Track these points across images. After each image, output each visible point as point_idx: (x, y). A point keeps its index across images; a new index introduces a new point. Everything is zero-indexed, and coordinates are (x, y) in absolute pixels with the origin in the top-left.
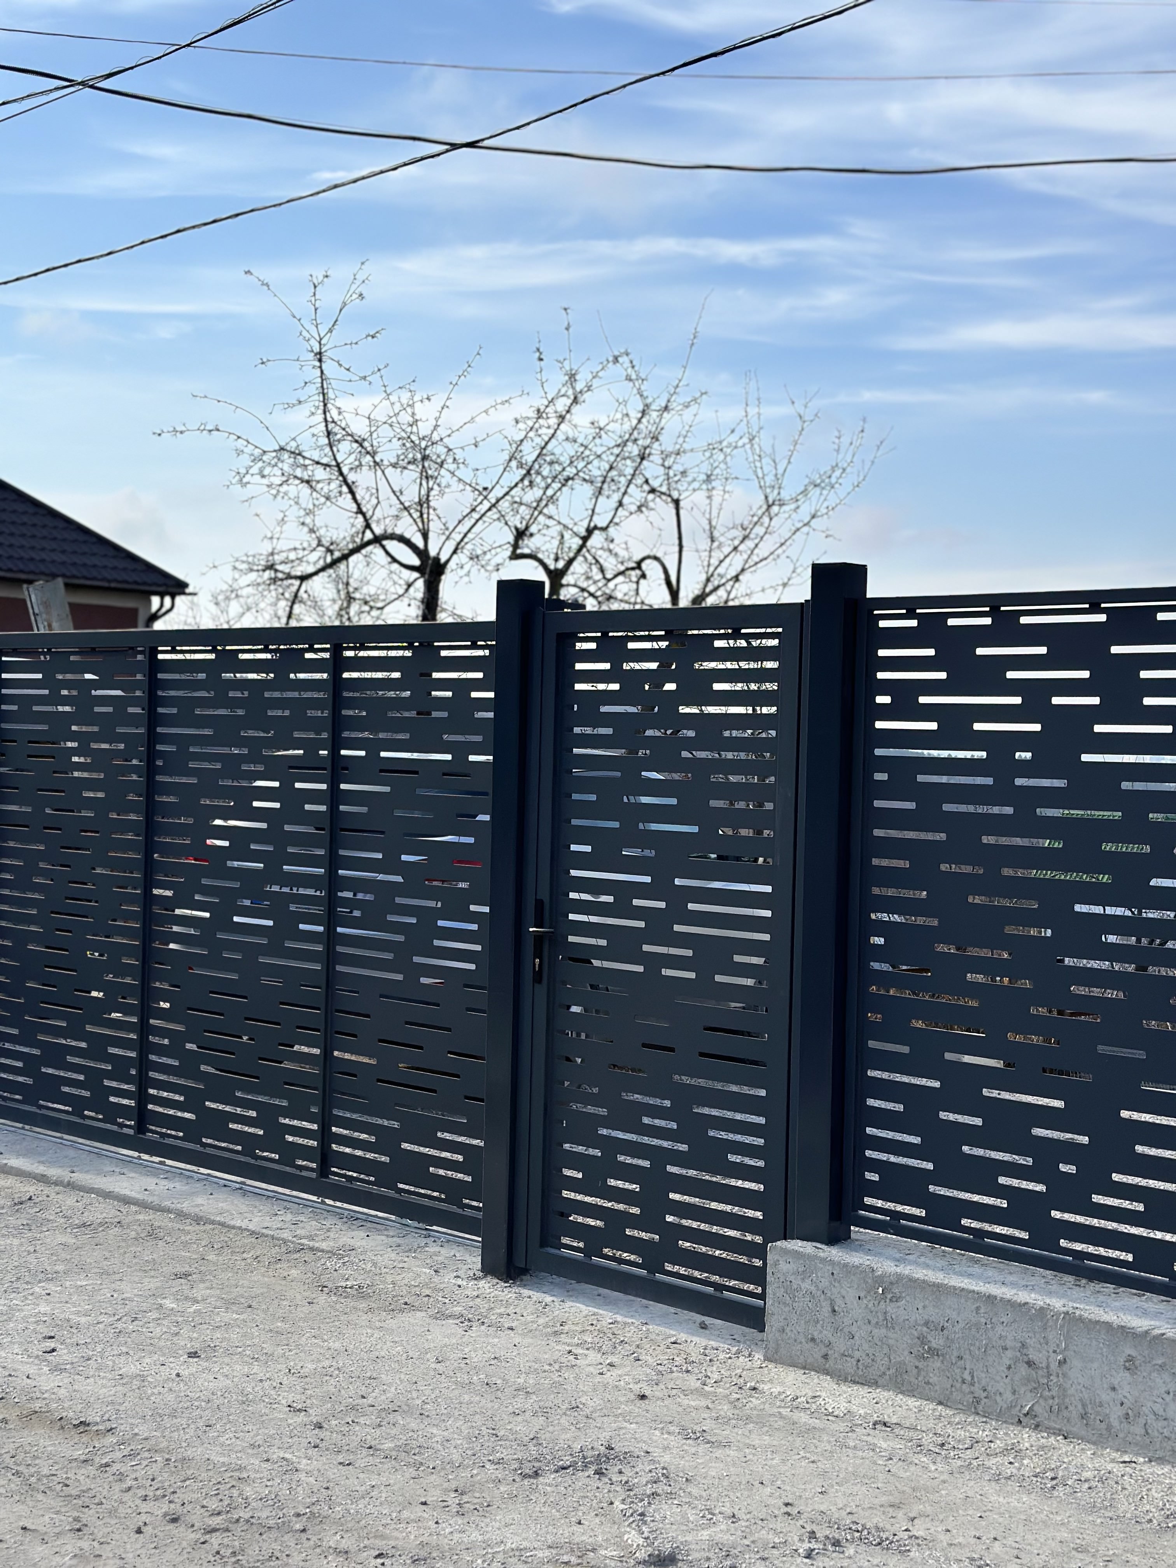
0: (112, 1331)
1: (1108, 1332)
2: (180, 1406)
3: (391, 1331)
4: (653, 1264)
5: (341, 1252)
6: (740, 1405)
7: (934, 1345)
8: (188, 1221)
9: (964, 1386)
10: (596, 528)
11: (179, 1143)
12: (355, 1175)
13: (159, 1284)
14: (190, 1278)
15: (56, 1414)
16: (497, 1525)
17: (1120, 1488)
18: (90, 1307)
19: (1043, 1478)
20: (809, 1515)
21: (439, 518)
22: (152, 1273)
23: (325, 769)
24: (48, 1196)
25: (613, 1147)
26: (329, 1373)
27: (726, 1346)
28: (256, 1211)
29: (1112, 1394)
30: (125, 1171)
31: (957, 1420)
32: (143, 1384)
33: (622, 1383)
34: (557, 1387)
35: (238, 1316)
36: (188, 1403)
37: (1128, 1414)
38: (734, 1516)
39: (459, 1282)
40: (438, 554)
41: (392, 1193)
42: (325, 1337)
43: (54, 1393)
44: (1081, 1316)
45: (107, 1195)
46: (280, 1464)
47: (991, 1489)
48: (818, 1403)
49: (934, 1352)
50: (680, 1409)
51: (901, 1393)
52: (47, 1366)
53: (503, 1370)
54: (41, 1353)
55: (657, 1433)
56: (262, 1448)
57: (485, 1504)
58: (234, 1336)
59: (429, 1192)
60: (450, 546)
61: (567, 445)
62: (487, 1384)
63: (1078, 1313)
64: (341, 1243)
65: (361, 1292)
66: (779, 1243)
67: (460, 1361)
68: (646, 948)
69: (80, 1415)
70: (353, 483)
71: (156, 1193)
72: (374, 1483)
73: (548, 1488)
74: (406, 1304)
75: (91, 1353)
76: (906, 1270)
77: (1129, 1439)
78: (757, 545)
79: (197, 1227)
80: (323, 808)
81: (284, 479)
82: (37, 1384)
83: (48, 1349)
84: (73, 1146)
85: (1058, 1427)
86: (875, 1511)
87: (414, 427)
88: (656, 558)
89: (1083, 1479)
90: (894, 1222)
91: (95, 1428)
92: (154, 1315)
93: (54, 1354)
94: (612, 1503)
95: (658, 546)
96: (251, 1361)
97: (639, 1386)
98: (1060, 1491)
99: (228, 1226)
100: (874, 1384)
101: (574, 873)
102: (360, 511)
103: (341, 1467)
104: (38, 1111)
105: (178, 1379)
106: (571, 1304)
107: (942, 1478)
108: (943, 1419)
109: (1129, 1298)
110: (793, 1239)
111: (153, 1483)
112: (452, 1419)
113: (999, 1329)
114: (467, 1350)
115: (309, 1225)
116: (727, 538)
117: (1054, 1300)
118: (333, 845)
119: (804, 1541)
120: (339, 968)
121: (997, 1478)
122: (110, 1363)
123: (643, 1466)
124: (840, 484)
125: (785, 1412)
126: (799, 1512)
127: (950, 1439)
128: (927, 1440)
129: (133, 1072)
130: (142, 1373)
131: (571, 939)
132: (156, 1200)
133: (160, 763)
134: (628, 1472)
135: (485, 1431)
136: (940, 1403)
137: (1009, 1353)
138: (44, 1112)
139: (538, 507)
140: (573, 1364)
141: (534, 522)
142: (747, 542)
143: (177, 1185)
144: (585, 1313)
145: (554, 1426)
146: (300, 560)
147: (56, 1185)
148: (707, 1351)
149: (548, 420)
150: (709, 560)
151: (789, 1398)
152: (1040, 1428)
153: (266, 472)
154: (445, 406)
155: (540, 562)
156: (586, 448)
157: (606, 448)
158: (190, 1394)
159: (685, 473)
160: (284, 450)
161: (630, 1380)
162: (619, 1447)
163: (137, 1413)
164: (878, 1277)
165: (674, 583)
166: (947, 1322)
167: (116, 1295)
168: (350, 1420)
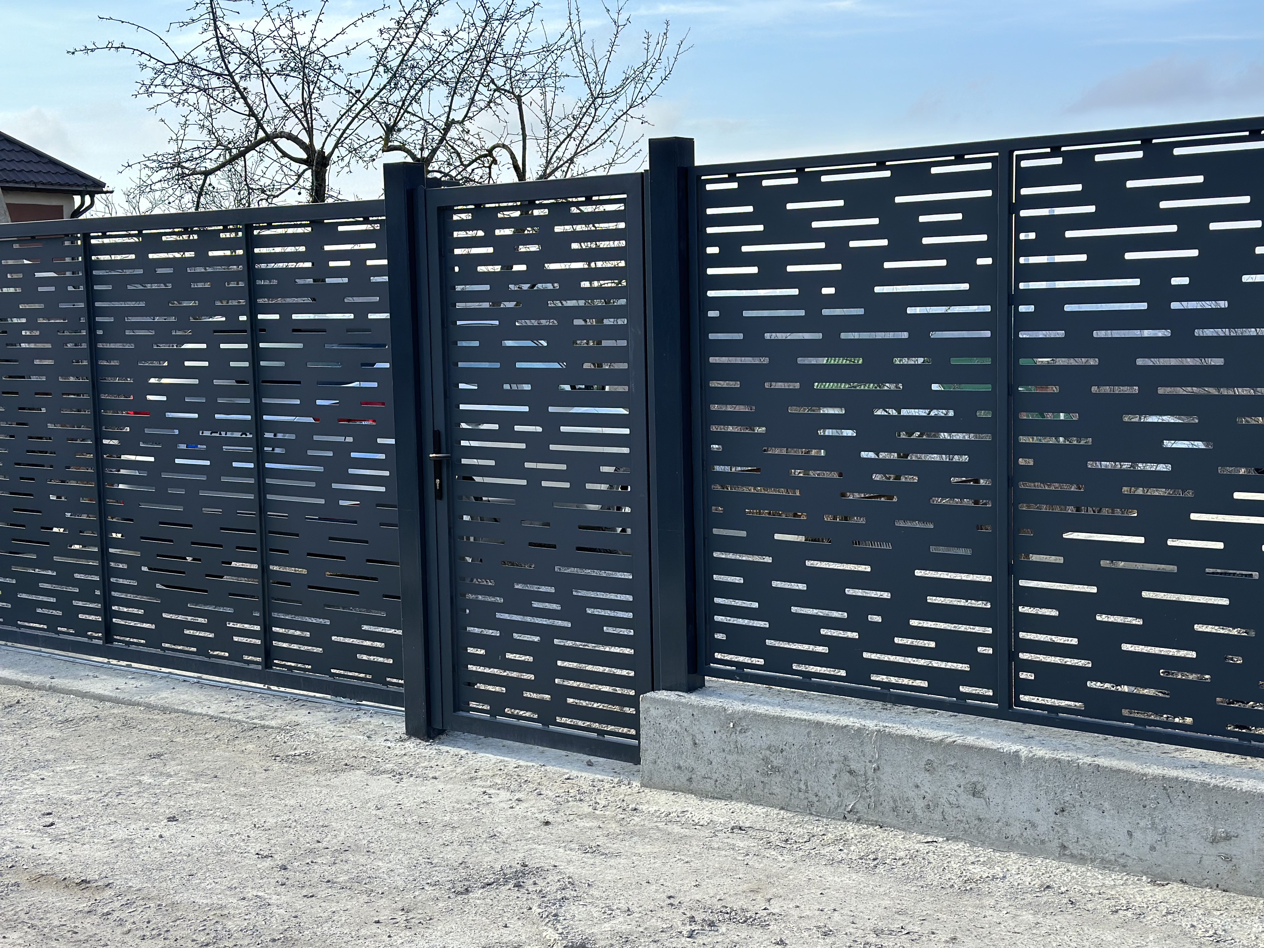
0: (101, 805)
1: (911, 743)
2: (166, 860)
3: (337, 787)
4: (547, 718)
5: (288, 727)
6: (625, 823)
7: (775, 764)
8: (156, 711)
9: (800, 794)
10: (454, 122)
11: (141, 648)
12: (293, 664)
13: (136, 764)
14: (162, 757)
15: (61, 876)
16: (439, 934)
17: (926, 862)
18: (80, 787)
19: (866, 860)
20: (688, 904)
21: (322, 117)
22: (130, 756)
23: (245, 331)
24: (33, 699)
25: (508, 627)
26: (288, 825)
27: (610, 778)
28: (212, 699)
29: (916, 790)
30: (97, 674)
31: (796, 820)
32: (132, 846)
33: (529, 813)
34: (477, 822)
35: (206, 785)
36: (172, 858)
37: (929, 805)
38: (629, 910)
39: (389, 744)
40: (322, 148)
41: (326, 677)
42: (282, 796)
43: (56, 859)
44: (890, 733)
45: (84, 695)
46: (254, 901)
47: (827, 871)
48: (686, 816)
49: (776, 770)
50: (577, 830)
51: (751, 803)
52: (48, 837)
53: (431, 811)
54: (41, 827)
55: (561, 850)
56: (238, 890)
57: (428, 918)
58: (205, 801)
59: (356, 674)
61: (426, 52)
62: (420, 823)
63: (887, 730)
64: (288, 719)
65: (307, 758)
66: (648, 694)
67: (396, 807)
68: (527, 465)
69: (81, 874)
70: (245, 89)
71: (126, 691)
72: (334, 909)
73: (478, 901)
74: (346, 765)
75: (85, 824)
76: (751, 707)
77: (931, 824)
78: (586, 132)
79: (165, 716)
80: (246, 364)
81: (184, 88)
82: (42, 853)
83: (48, 824)
84: (50, 656)
85: (875, 819)
86: (739, 897)
87: (294, 40)
88: (504, 146)
89: (898, 858)
90: (740, 671)
91: (95, 885)
92: (135, 789)
93: (52, 827)
94: (530, 909)
95: (504, 136)
96: (221, 820)
97: (543, 814)
98: (881, 869)
99: (191, 714)
100: (731, 798)
101: (462, 407)
102: (252, 114)
103: (305, 899)
104: (17, 630)
105: (161, 840)
106: (482, 755)
107: (789, 866)
108: (785, 821)
109: (925, 715)
110: (659, 690)
111: (148, 925)
112: (394, 853)
113: (827, 748)
114: (400, 798)
115: (258, 708)
116: (561, 126)
117: (868, 722)
118: (257, 396)
119: (685, 924)
120: (269, 497)
121: (831, 862)
122: (102, 831)
123: (552, 877)
124: (652, 78)
125: (661, 825)
126: (680, 903)
127: (792, 836)
128: (774, 838)
129: (98, 592)
130: (130, 837)
131: (464, 461)
132: (127, 697)
133: (100, 332)
134: (541, 883)
135: (422, 861)
136: (782, 808)
137: (835, 765)
138: (23, 630)
139: (403, 107)
140: (488, 801)
141: (400, 119)
142: (578, 130)
143: (143, 683)
144: (493, 761)
145: (478, 852)
146: (203, 158)
147: (40, 689)
148: (595, 784)
149: (407, 31)
150: (547, 147)
151: (663, 815)
152: (861, 821)
153: (168, 82)
154: (318, 20)
155: (409, 152)
156: (440, 54)
157: (457, 54)
158: (172, 851)
159: (524, 73)
160: (182, 62)
161: (536, 811)
162: (532, 864)
163: (129, 870)
164: (729, 715)
165: (521, 166)
166: (785, 745)
167: (100, 776)
168: (309, 861)
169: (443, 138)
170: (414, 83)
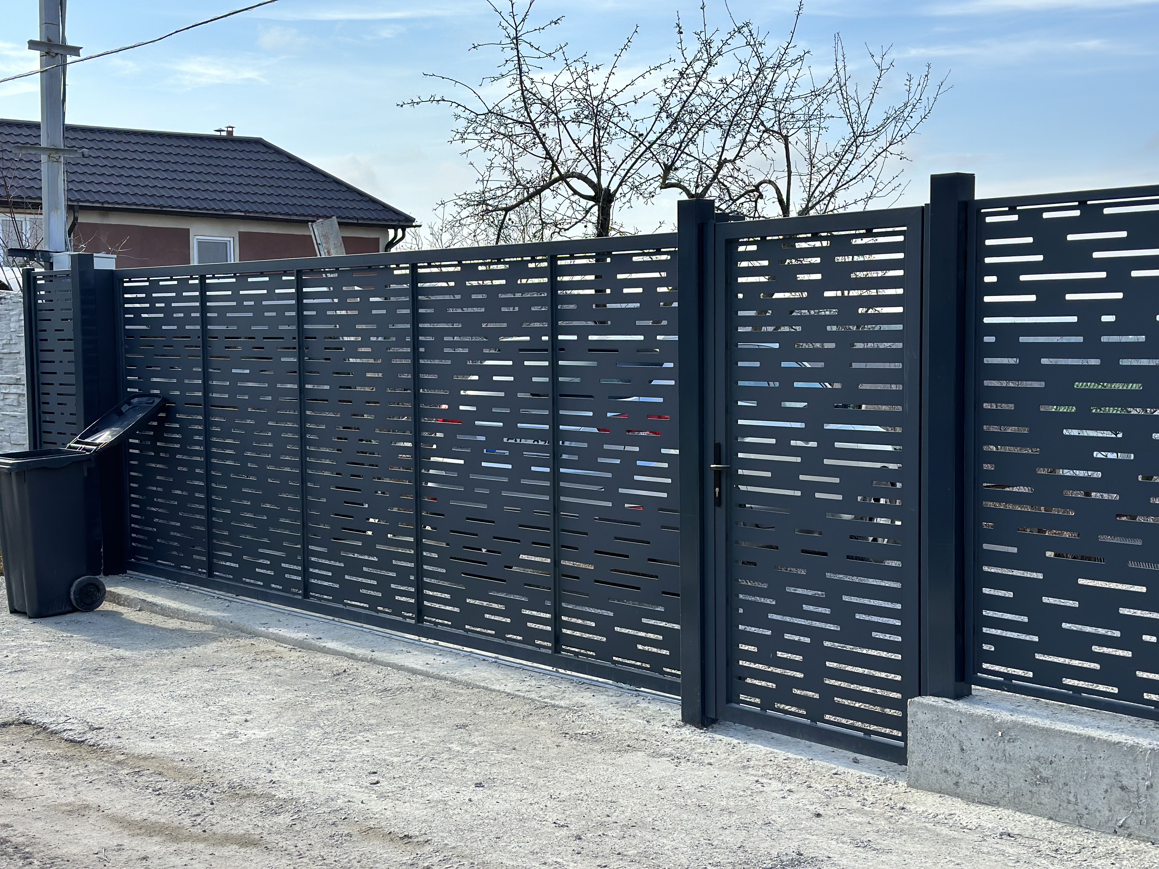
0: (418, 768)
2: (475, 823)
3: (622, 766)
4: (815, 714)
5: (575, 708)
6: (894, 821)
7: (1044, 775)
8: (460, 686)
9: (1070, 806)
10: (726, 161)
11: (448, 629)
12: (577, 650)
13: (446, 733)
14: (467, 728)
15: (386, 829)
18: (399, 750)
21: (610, 159)
22: (440, 725)
23: (547, 350)
24: (357, 669)
25: (780, 628)
26: (580, 798)
27: (876, 776)
28: (509, 678)
30: (410, 650)
31: (1065, 831)
32: (446, 807)
33: (801, 804)
34: (752, 808)
35: (507, 756)
36: (481, 821)
39: (666, 729)
40: (608, 186)
41: (608, 664)
42: (573, 771)
43: (382, 814)
45: (400, 668)
48: (954, 819)
49: (1044, 780)
50: (848, 824)
51: (1018, 811)
52: (375, 794)
53: (709, 795)
54: (369, 785)
55: (834, 842)
56: (539, 854)
58: (506, 770)
59: (633, 662)
60: (617, 180)
62: (699, 806)
64: (575, 700)
65: (594, 738)
66: (916, 699)
67: (676, 789)
68: (802, 477)
69: (404, 830)
70: (544, 135)
71: (435, 666)
74: (629, 746)
75: (405, 784)
76: (1020, 718)
78: (847, 168)
79: (468, 691)
80: (546, 380)
81: (492, 135)
82: (369, 808)
83: (374, 782)
84: (371, 632)
85: (1147, 835)
87: (588, 90)
88: (770, 182)
90: (1008, 682)
91: (416, 840)
92: (446, 755)
93: (378, 785)
95: (771, 173)
96: (522, 789)
97: (814, 806)
99: (491, 690)
100: (998, 804)
101: (740, 422)
102: (548, 156)
104: (344, 607)
105: (470, 803)
106: (753, 745)
108: (1054, 831)
110: (926, 695)
112: (677, 832)
113: (1097, 762)
114: (679, 780)
115: (549, 688)
116: (823, 164)
117: (1141, 740)
118: (555, 407)
120: (562, 498)
122: (420, 792)
124: (912, 117)
125: (930, 826)
127: (1062, 846)
128: (1044, 847)
129: (412, 578)
130: (443, 799)
131: (741, 472)
132: (436, 671)
133: (422, 350)
135: (703, 842)
136: (1051, 818)
137: (1106, 780)
138: (348, 608)
139: (680, 150)
140: (761, 790)
141: (678, 159)
142: (839, 166)
143: (449, 660)
144: (764, 752)
145: (755, 837)
146: (505, 196)
147: (362, 661)
148: (862, 780)
149: (688, 80)
150: (810, 183)
151: (931, 816)
152: (1132, 836)
153: (478, 130)
154: (612, 73)
155: (684, 189)
156: (716, 101)
157: (731, 99)
158: (481, 814)
159: (793, 115)
160: (492, 113)
161: (807, 802)
162: (808, 853)
163: (445, 829)
164: (998, 724)
165: (785, 200)
166: (1055, 757)
167: (416, 741)
168: (601, 833)
169: (715, 177)
170: (692, 127)
